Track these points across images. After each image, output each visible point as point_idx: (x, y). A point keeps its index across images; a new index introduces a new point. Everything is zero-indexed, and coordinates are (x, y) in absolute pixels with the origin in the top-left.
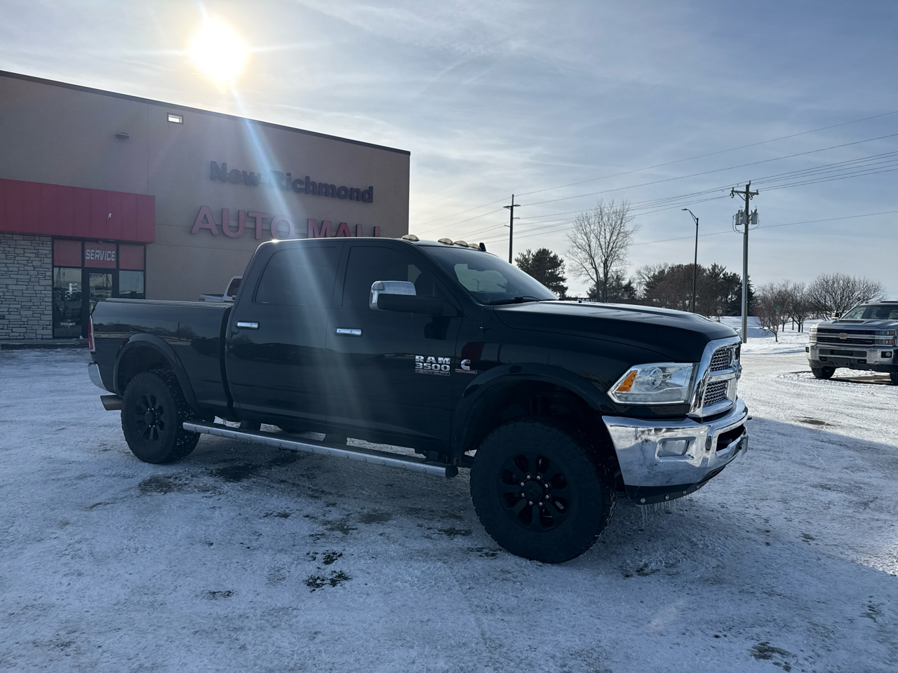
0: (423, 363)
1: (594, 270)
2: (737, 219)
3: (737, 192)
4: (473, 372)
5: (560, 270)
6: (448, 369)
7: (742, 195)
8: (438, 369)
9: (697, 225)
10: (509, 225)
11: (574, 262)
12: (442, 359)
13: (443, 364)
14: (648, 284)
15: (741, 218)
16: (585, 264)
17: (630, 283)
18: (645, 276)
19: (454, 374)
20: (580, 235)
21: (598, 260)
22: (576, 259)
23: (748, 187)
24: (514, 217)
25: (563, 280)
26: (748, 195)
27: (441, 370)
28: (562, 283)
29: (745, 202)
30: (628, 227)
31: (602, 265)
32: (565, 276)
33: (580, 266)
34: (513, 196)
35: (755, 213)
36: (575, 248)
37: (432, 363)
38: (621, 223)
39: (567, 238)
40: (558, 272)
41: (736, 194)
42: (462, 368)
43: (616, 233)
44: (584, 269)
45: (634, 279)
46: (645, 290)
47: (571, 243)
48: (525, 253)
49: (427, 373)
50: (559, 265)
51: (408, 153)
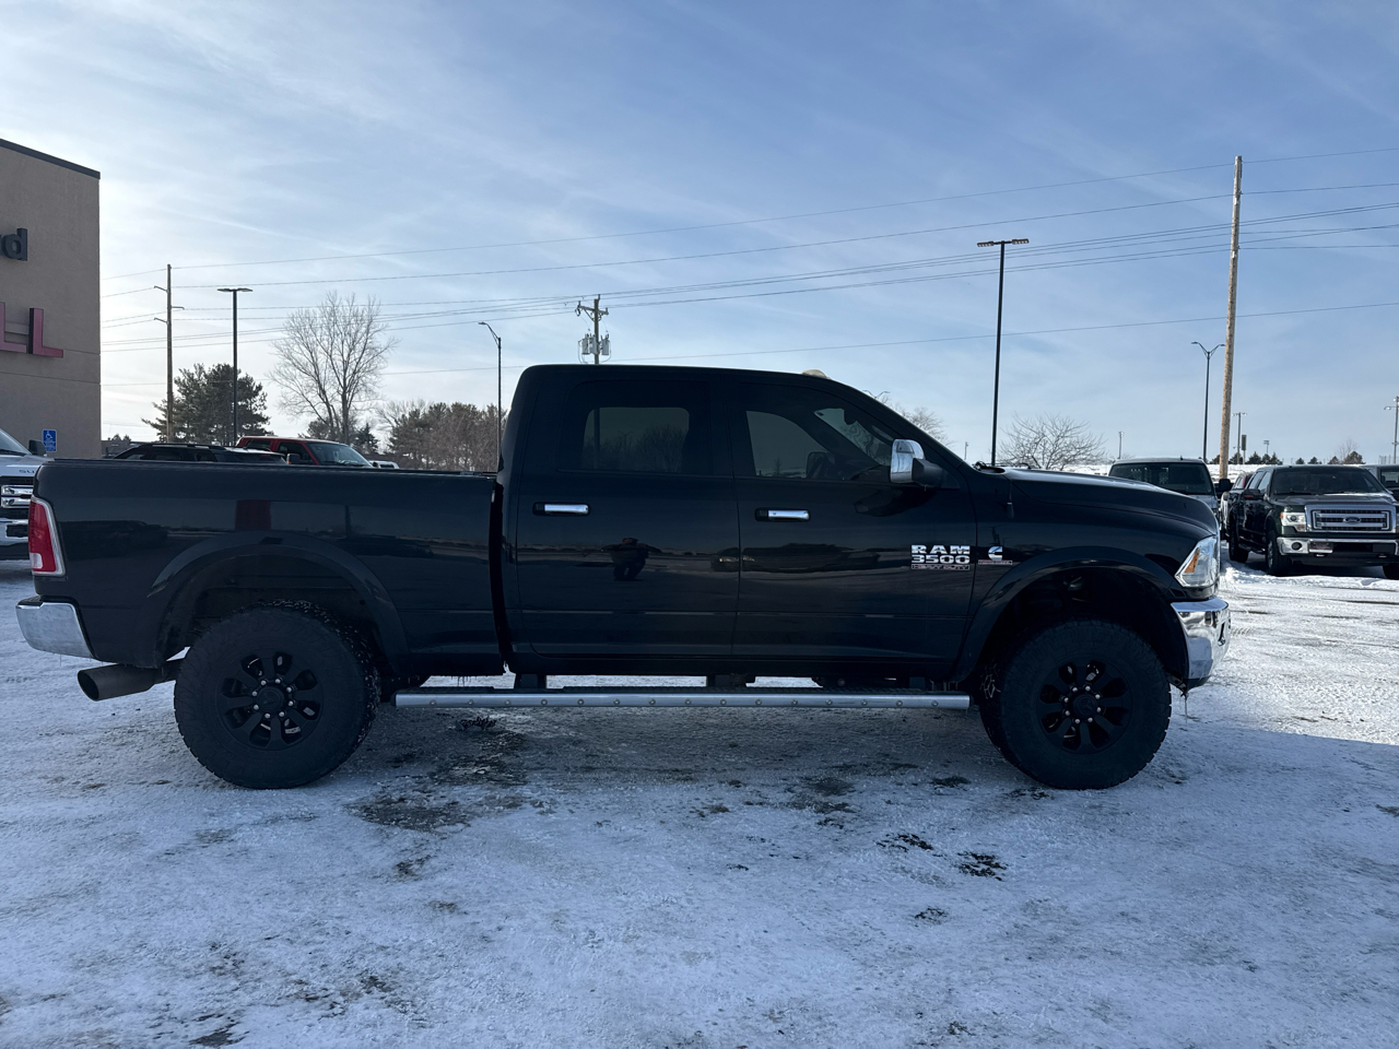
0: (924, 555)
1: (325, 405)
2: (585, 345)
3: (585, 308)
4: (1007, 563)
5: (258, 403)
6: (967, 561)
7: (589, 312)
8: (951, 561)
9: (500, 347)
10: (166, 319)
11: (288, 390)
12: (958, 547)
13: (958, 554)
14: (396, 431)
15: (590, 346)
16: (310, 396)
17: (368, 428)
18: (390, 418)
19: (978, 567)
20: (296, 346)
21: (331, 391)
22: (292, 386)
23: (596, 302)
24: (173, 305)
25: (264, 420)
26: (597, 313)
27: (955, 563)
28: (263, 426)
29: (593, 323)
30: (380, 340)
31: (340, 398)
32: (265, 414)
33: (300, 399)
34: (169, 267)
35: (606, 340)
36: (291, 368)
37: (939, 554)
38: (368, 332)
39: (275, 350)
40: (253, 406)
41: (583, 312)
42: (989, 558)
43: (359, 347)
44: (308, 404)
45: (373, 422)
46: (391, 440)
47: (279, 359)
48: (192, 370)
49: (932, 568)
50: (256, 394)
51: (96, 175)
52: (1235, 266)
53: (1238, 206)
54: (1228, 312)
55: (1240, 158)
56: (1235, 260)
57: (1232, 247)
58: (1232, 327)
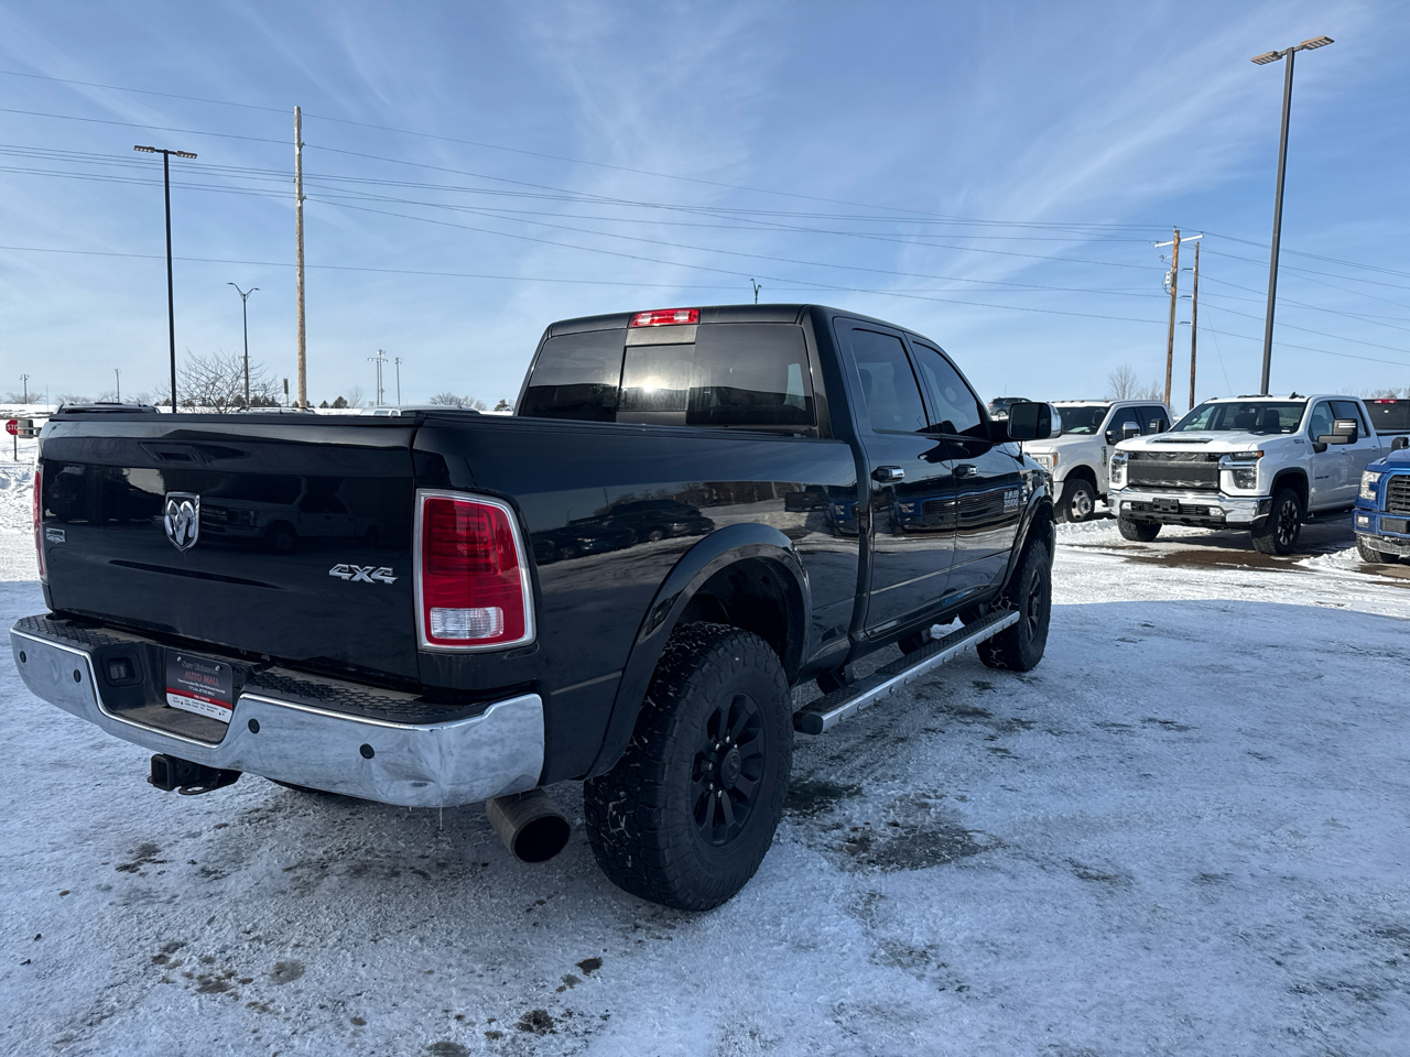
52: (301, 215)
53: (300, 155)
54: (298, 260)
55: (299, 109)
56: (301, 208)
57: (297, 196)
58: (302, 274)
